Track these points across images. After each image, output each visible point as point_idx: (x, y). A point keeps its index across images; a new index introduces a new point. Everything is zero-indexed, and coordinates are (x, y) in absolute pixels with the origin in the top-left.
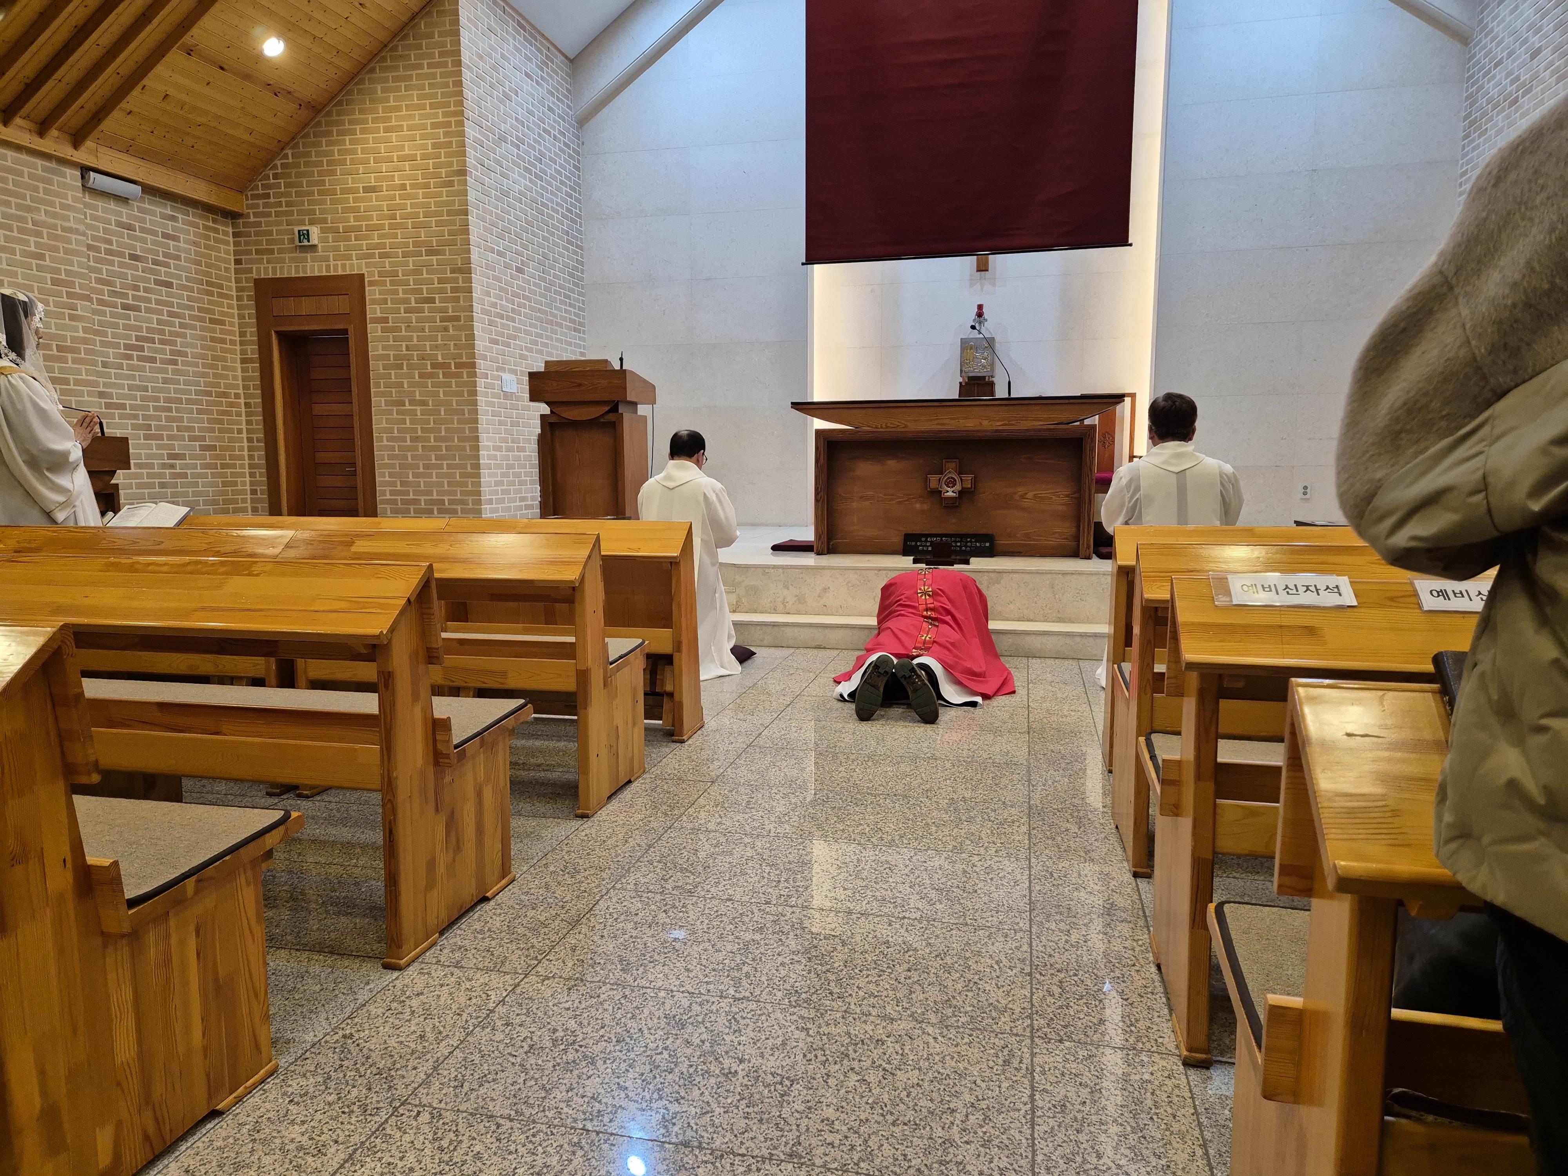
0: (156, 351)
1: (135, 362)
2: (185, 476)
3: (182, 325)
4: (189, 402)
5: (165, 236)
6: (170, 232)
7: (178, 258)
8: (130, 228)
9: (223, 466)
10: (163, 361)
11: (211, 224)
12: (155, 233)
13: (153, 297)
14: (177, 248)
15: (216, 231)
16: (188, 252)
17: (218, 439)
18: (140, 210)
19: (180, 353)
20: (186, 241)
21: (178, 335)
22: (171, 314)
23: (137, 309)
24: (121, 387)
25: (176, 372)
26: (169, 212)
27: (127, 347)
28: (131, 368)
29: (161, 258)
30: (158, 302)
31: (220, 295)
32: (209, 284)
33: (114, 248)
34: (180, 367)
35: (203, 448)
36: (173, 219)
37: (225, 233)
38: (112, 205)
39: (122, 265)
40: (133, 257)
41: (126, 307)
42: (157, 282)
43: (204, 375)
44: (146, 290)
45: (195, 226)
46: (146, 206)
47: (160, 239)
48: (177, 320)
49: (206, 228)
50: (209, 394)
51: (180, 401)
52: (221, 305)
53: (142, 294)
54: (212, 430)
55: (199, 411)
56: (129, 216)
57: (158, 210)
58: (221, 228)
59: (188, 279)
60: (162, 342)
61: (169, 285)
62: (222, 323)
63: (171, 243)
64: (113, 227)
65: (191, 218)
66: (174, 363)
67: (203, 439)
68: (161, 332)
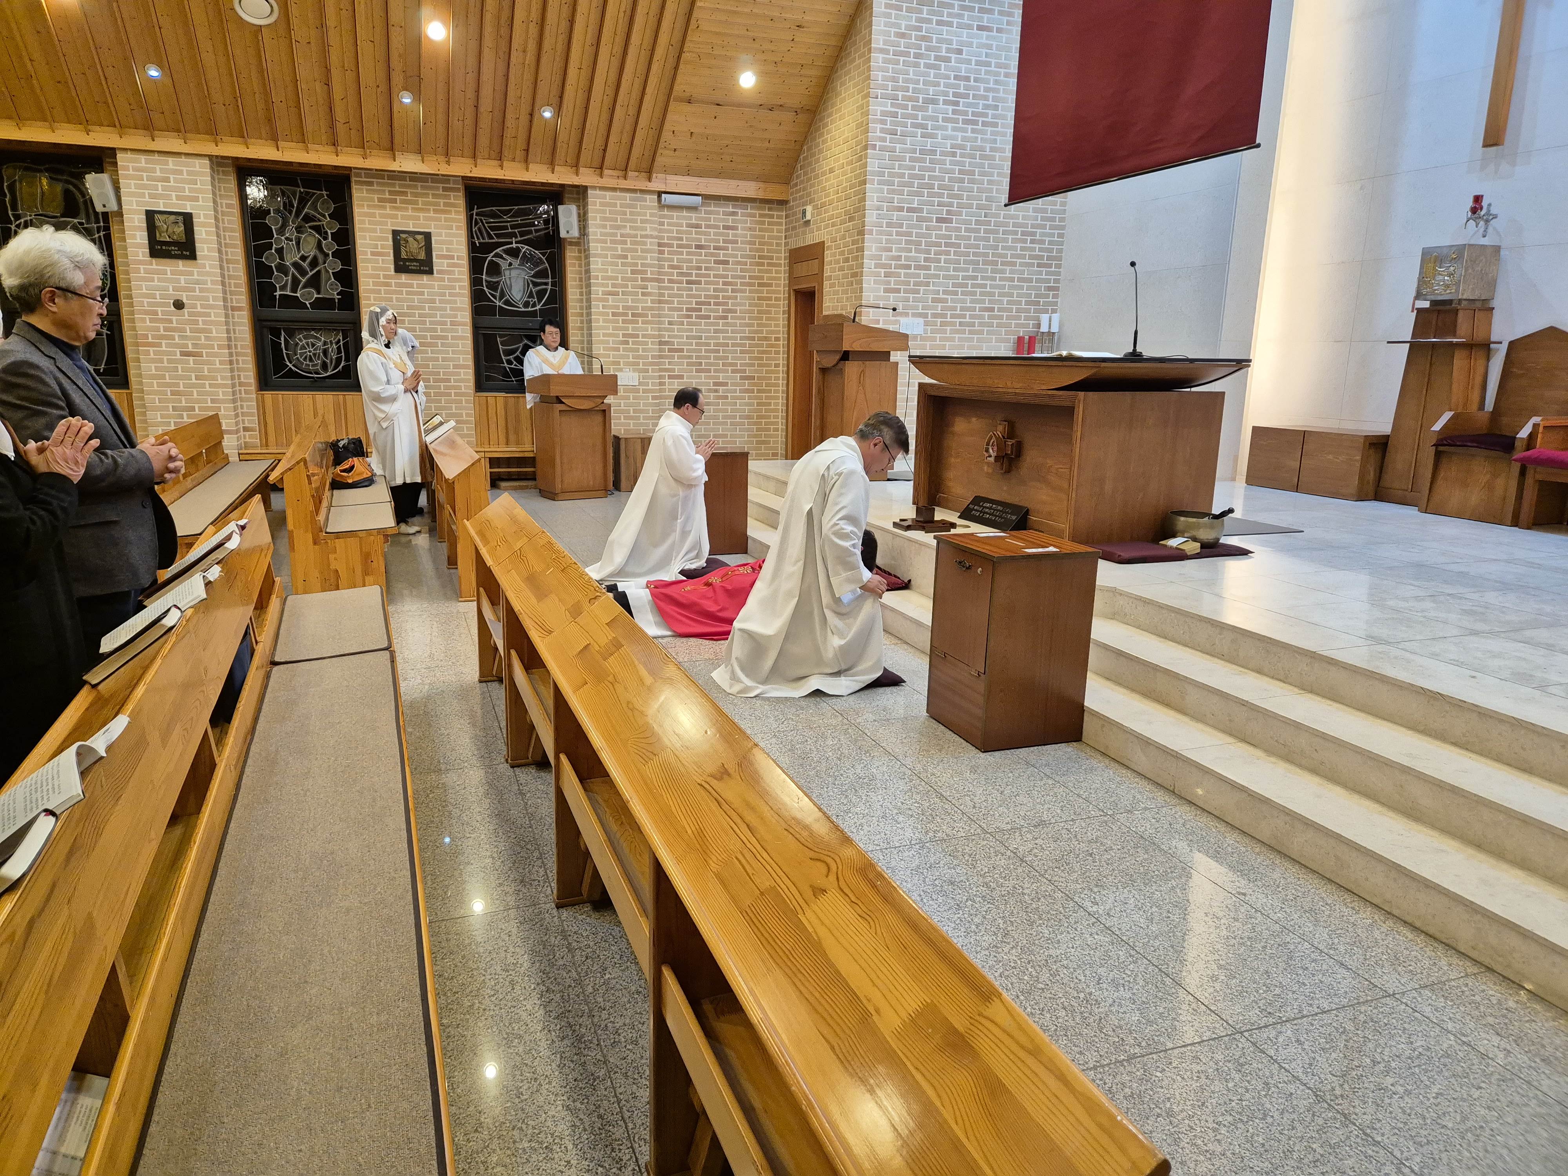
0: (711, 310)
1: (694, 320)
2: (726, 397)
3: (733, 291)
4: (733, 345)
5: (725, 228)
6: (730, 224)
7: (736, 242)
8: (698, 226)
9: (759, 391)
10: (715, 318)
11: (767, 212)
12: (717, 227)
13: (712, 273)
14: (735, 235)
15: (772, 217)
16: (745, 236)
17: (756, 371)
18: (706, 212)
19: (730, 311)
20: (743, 229)
21: (729, 298)
22: (725, 284)
23: (699, 283)
24: (682, 337)
25: (727, 324)
26: (731, 210)
27: (688, 310)
28: (689, 324)
29: (721, 244)
30: (715, 276)
31: (769, 264)
32: (760, 257)
33: (684, 242)
34: (729, 321)
35: (742, 378)
36: (734, 214)
37: (779, 217)
38: (685, 213)
39: (688, 254)
40: (698, 247)
41: (688, 282)
42: (716, 262)
43: (748, 325)
44: (707, 269)
45: (751, 215)
46: (712, 208)
47: (721, 230)
48: (730, 288)
49: (761, 216)
50: (753, 339)
51: (727, 345)
52: (770, 272)
53: (703, 272)
54: (753, 365)
55: (742, 352)
56: (697, 219)
57: (721, 210)
58: (775, 213)
59: (742, 256)
60: (716, 304)
61: (727, 263)
62: (770, 285)
63: (731, 232)
64: (684, 228)
65: (749, 211)
66: (726, 318)
67: (744, 371)
68: (717, 297)
